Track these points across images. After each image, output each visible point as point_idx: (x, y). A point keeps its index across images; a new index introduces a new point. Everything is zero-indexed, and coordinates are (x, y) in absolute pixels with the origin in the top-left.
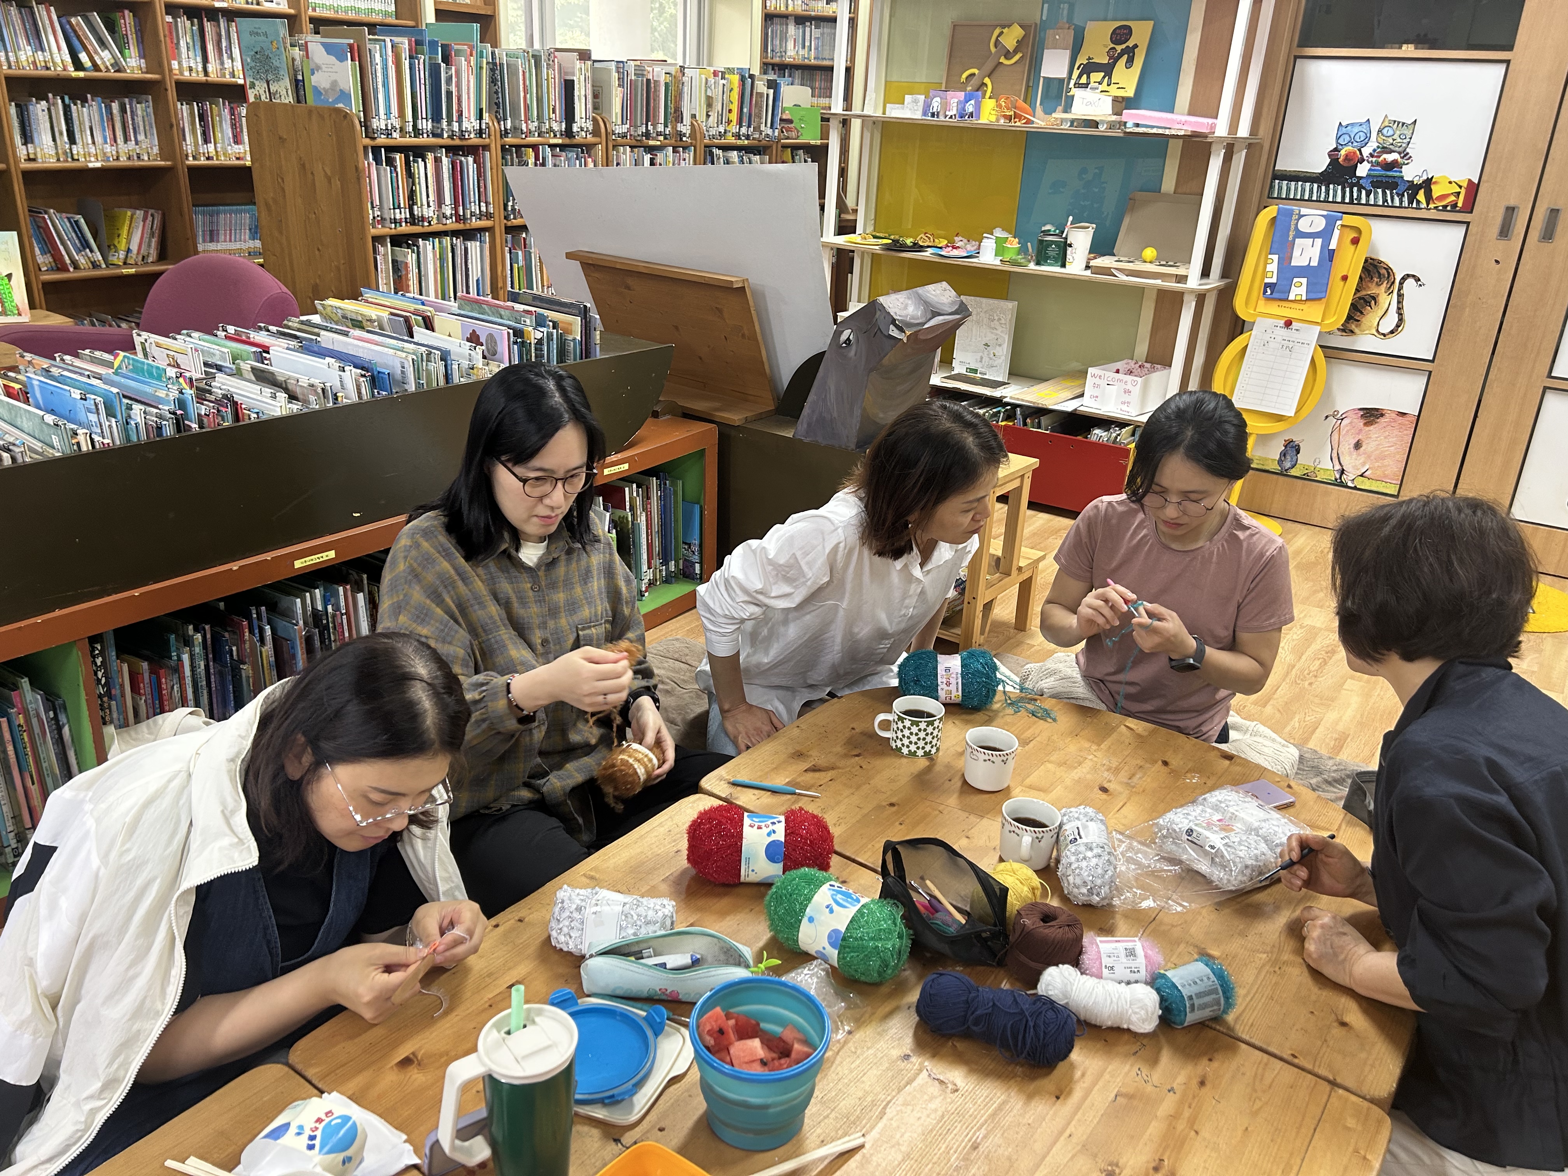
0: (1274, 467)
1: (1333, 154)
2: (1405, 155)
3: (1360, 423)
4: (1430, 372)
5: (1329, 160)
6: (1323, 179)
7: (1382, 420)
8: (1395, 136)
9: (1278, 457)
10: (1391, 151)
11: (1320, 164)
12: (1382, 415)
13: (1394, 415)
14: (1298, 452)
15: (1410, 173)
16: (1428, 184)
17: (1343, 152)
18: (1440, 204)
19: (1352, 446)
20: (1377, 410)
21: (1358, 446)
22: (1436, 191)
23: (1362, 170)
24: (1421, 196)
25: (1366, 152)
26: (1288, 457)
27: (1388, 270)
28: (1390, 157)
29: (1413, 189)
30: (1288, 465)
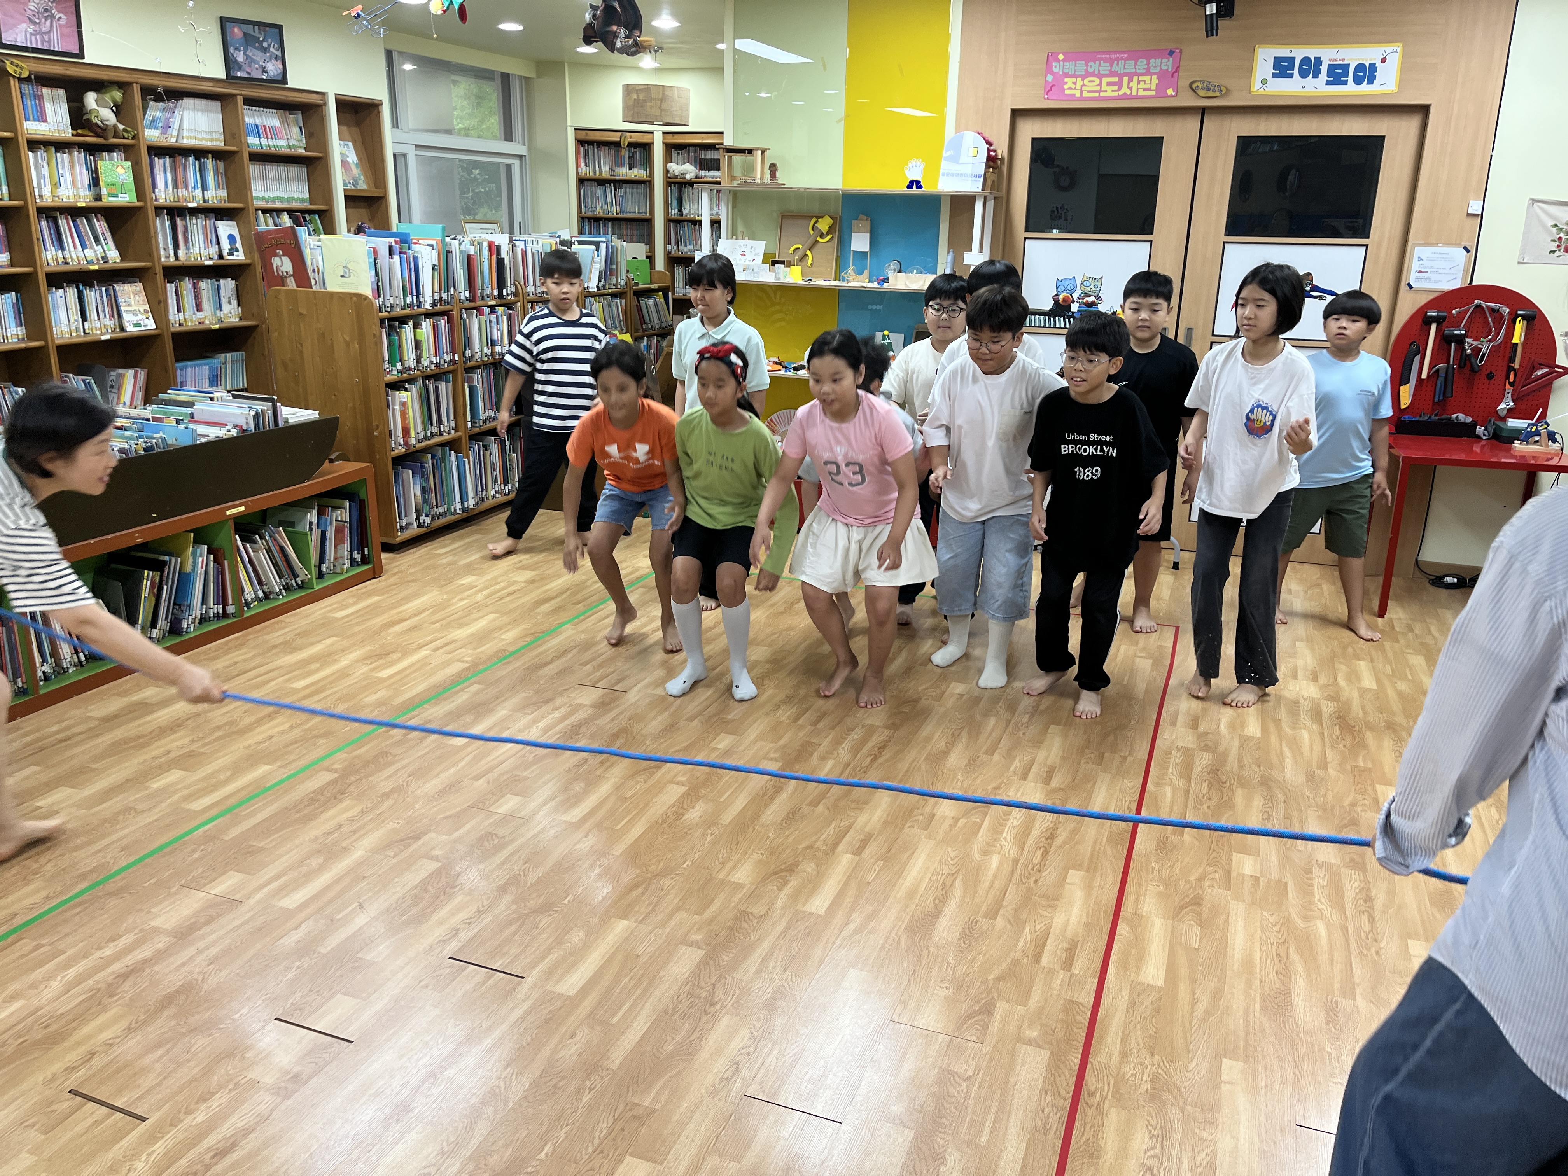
1: (1056, 298)
2: (1098, 298)
6: (1051, 313)
8: (1091, 286)
10: (1090, 296)
17: (1061, 296)
28: (1091, 299)
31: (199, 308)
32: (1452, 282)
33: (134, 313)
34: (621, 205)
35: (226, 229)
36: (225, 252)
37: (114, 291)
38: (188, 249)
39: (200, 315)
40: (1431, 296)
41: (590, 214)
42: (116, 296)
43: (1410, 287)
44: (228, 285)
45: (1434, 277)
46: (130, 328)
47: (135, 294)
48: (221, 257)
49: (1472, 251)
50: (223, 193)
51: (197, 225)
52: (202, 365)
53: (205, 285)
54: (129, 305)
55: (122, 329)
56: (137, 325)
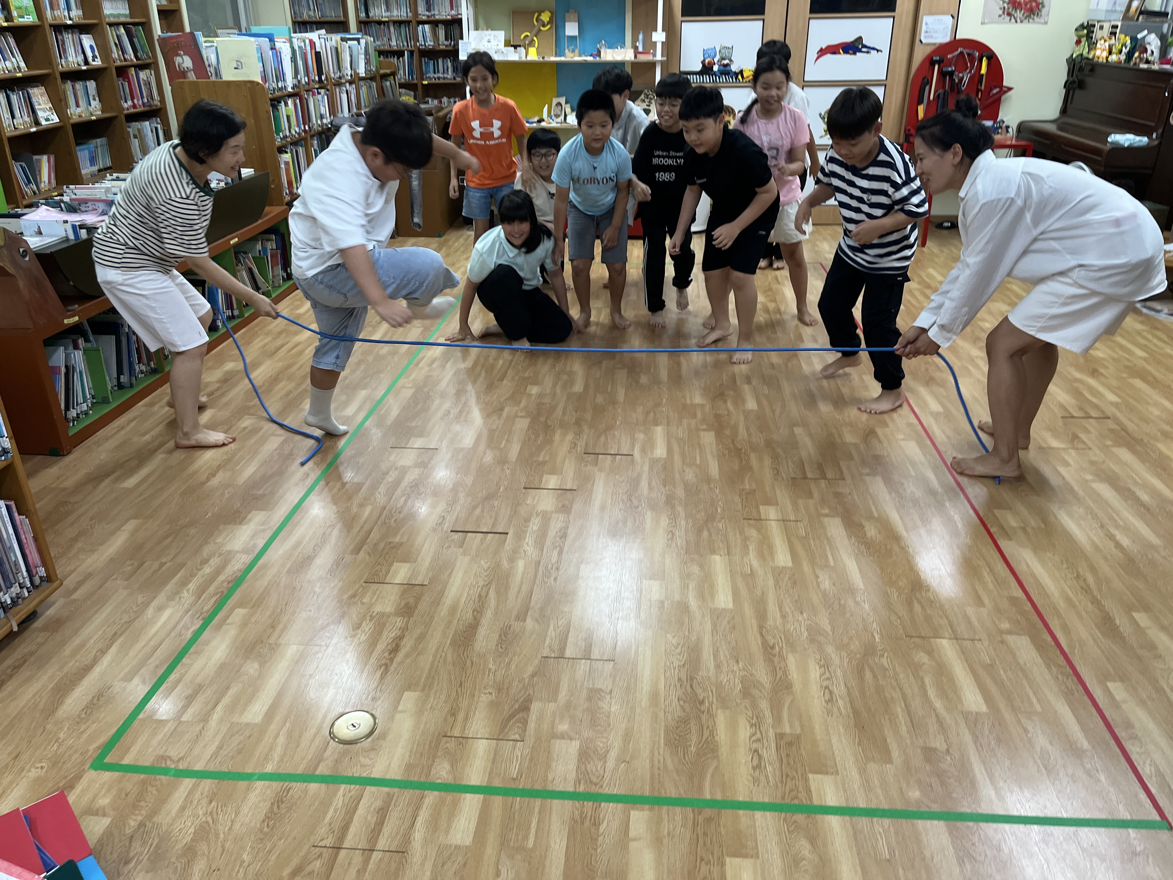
1: (703, 62)
2: (731, 60)
5: (701, 65)
6: (701, 73)
8: (726, 52)
10: (725, 59)
11: (698, 67)
15: (734, 68)
16: (741, 72)
17: (707, 61)
18: (747, 80)
22: (745, 75)
23: (716, 68)
24: (740, 77)
25: (716, 60)
27: (733, 110)
28: (726, 62)
29: (736, 74)
31: (78, 106)
32: (944, 38)
33: (44, 110)
34: (322, 11)
35: (87, 41)
36: (90, 59)
37: (28, 94)
38: (66, 58)
39: (79, 110)
40: (933, 48)
41: (299, 19)
42: (30, 98)
43: (921, 42)
44: (91, 85)
45: (935, 35)
46: (44, 123)
47: (41, 96)
48: (86, 62)
49: (956, 17)
50: (80, 13)
51: (68, 38)
52: (84, 150)
53: (79, 86)
54: (40, 104)
55: (37, 123)
56: (47, 120)
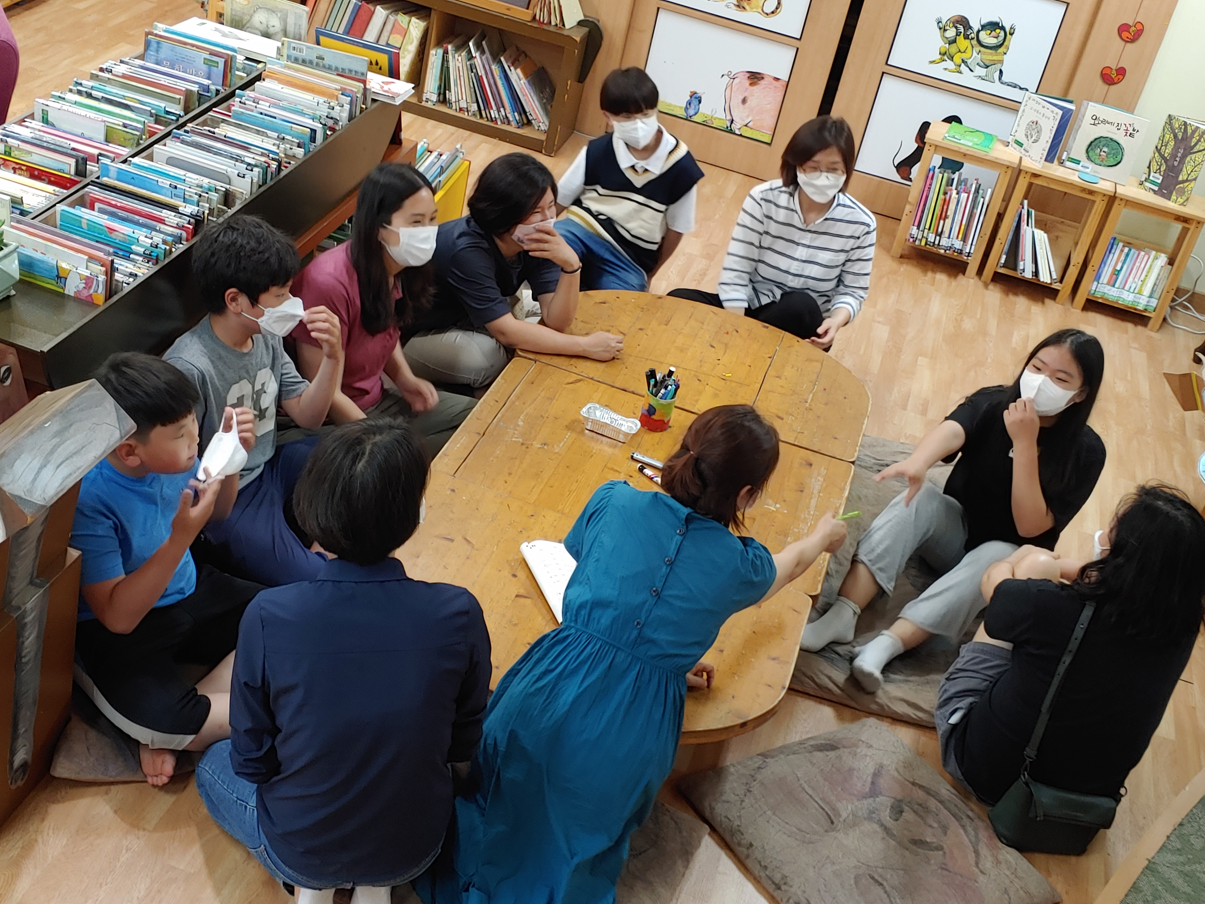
0: (682, 114)
3: (747, 83)
4: (798, 49)
7: (762, 82)
9: (684, 105)
12: (763, 78)
13: (772, 80)
14: (700, 102)
19: (740, 101)
20: (759, 74)
21: (744, 101)
26: (692, 105)
30: (691, 112)
